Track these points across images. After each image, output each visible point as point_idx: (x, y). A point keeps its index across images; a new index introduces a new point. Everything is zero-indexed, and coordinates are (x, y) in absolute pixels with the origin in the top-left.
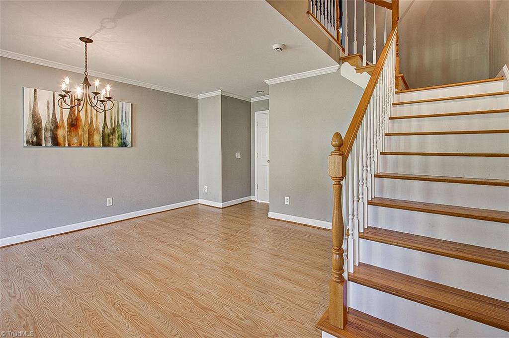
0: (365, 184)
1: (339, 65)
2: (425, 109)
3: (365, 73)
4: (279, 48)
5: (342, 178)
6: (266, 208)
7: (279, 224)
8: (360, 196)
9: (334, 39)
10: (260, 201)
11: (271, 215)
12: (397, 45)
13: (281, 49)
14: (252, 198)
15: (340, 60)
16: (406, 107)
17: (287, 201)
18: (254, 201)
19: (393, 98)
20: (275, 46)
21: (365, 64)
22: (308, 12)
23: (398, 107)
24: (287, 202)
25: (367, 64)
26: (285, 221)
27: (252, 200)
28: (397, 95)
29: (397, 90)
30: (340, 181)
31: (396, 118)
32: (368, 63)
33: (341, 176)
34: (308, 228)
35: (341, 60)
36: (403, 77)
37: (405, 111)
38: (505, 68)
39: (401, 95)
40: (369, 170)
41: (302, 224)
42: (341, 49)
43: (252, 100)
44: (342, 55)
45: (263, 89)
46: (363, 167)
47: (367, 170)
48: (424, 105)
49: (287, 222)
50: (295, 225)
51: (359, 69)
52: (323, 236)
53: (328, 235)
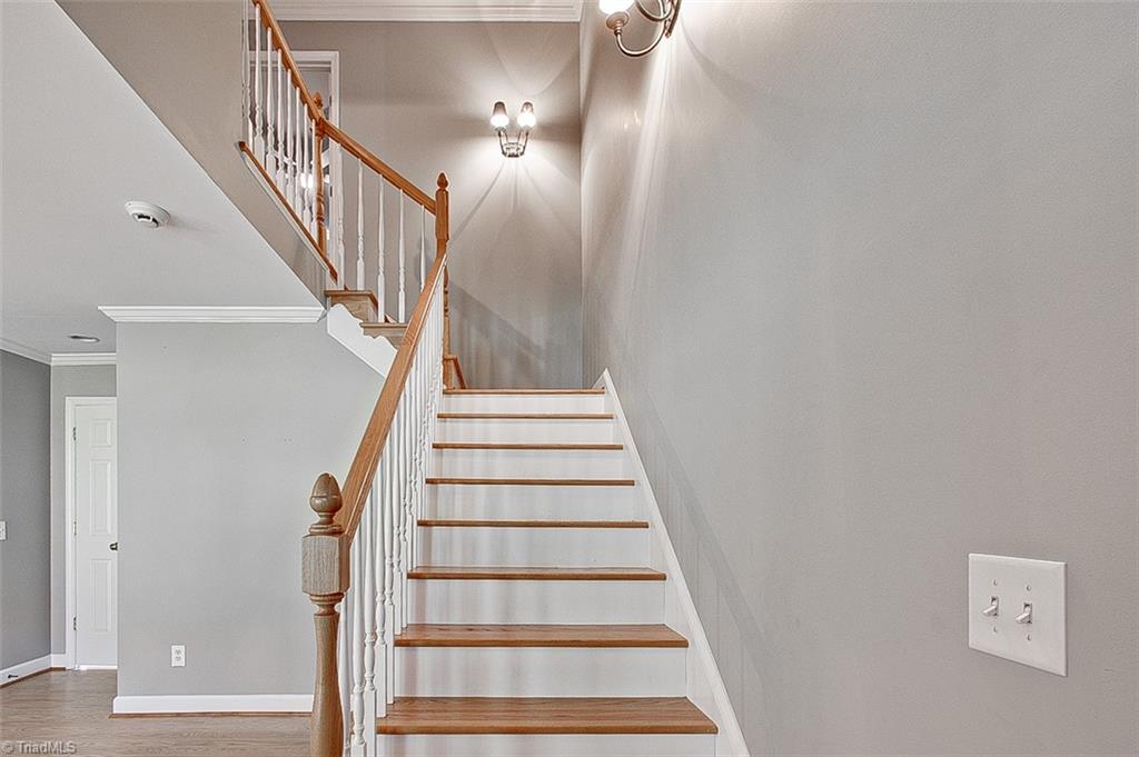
0: (388, 599)
1: (323, 308)
2: (497, 432)
3: (381, 339)
4: (149, 218)
5: (338, 596)
6: (107, 684)
7: (151, 727)
8: (378, 631)
9: (312, 241)
10: (83, 668)
11: (122, 704)
12: (446, 293)
13: (154, 220)
14: (55, 660)
15: (327, 296)
16: (462, 424)
17: (178, 655)
18: (64, 669)
19: (439, 403)
20: (135, 208)
21: (381, 319)
22: (242, 145)
23: (449, 423)
24: (179, 659)
25: (386, 321)
26: (172, 715)
27: (51, 669)
28: (445, 398)
29: (445, 387)
30: (333, 605)
31: (447, 446)
32: (389, 318)
33: (336, 590)
34: (241, 720)
35: (330, 298)
36: (455, 361)
37: (461, 432)
38: (606, 373)
39: (453, 398)
40: (395, 565)
41: (223, 715)
42: (328, 271)
43: (56, 360)
44: (331, 286)
45: (102, 334)
46: (385, 558)
47: (392, 565)
48: (495, 425)
49: (178, 715)
50: (202, 719)
51: (370, 328)
52: (283, 735)
53: (296, 729)
